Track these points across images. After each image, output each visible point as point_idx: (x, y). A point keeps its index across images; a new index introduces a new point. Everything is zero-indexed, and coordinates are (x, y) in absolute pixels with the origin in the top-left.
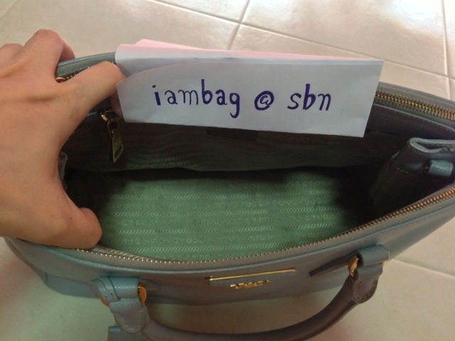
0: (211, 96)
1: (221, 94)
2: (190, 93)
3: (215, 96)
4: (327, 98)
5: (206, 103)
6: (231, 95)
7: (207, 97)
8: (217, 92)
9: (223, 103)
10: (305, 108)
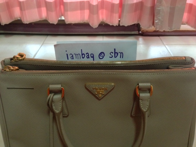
2: (78, 55)
4: (122, 54)
5: (83, 58)
6: (91, 54)
8: (86, 54)
10: (115, 57)
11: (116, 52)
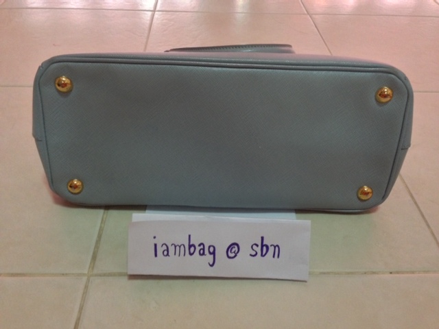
0: (195, 248)
1: (202, 247)
2: (180, 247)
3: (198, 249)
4: (277, 248)
5: (191, 254)
6: (209, 247)
7: (192, 249)
8: (200, 245)
9: (204, 254)
10: (262, 255)
11: (264, 243)
